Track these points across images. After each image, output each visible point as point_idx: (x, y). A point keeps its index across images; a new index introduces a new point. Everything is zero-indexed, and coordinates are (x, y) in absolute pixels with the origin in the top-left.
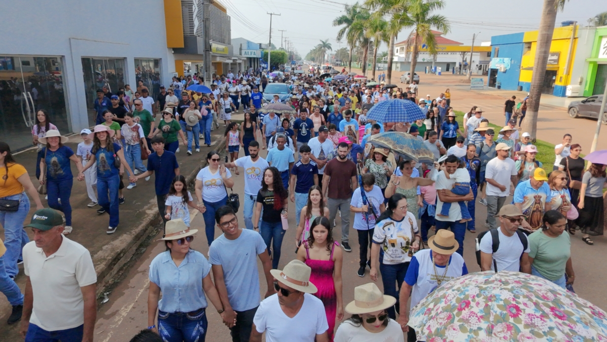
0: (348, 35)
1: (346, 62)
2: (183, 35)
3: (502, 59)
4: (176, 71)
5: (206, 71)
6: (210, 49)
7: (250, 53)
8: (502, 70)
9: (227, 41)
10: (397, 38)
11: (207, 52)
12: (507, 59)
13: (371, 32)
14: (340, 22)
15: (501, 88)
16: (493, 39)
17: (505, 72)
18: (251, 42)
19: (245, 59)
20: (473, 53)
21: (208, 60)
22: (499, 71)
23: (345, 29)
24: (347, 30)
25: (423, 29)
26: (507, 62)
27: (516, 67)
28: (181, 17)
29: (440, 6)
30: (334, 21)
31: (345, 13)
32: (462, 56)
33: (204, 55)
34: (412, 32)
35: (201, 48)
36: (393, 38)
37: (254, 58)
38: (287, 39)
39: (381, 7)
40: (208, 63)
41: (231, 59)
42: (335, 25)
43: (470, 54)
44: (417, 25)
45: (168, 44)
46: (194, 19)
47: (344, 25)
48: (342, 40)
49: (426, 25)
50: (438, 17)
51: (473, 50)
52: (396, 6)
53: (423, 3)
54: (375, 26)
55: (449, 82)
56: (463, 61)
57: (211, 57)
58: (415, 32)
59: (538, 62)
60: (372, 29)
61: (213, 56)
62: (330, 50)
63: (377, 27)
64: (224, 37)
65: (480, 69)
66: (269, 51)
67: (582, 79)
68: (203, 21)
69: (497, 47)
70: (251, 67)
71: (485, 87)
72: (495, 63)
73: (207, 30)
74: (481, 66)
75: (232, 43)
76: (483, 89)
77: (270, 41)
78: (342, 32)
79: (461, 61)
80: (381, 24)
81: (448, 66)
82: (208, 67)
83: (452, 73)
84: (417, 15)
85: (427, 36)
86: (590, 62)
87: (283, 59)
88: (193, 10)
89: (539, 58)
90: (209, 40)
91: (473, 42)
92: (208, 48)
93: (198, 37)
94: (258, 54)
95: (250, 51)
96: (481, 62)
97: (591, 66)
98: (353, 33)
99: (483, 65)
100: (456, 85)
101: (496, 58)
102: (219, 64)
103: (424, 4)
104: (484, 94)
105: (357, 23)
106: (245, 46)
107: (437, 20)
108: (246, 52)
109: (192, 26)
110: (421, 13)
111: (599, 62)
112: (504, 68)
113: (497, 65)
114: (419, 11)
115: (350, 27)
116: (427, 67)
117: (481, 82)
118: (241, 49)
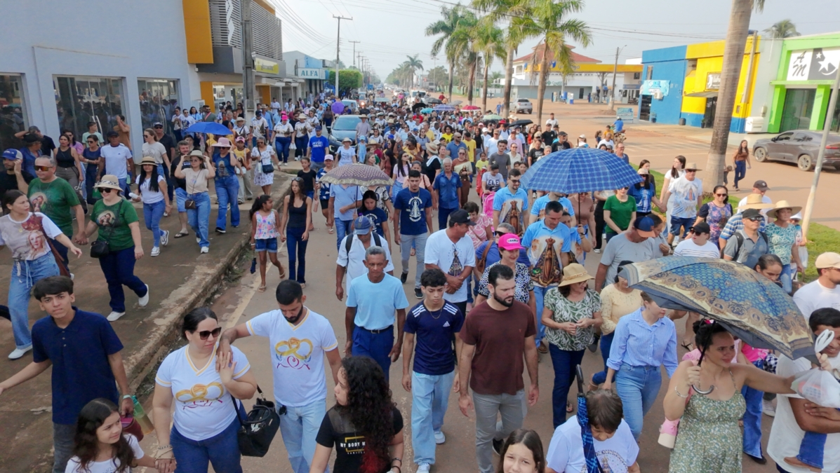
0: (448, 47)
1: (443, 86)
2: (211, 44)
3: (657, 81)
4: (202, 99)
5: (248, 98)
6: (252, 66)
7: (309, 73)
8: (658, 97)
9: (276, 55)
10: (516, 52)
11: (248, 70)
12: (665, 81)
13: (480, 44)
14: (435, 30)
15: (657, 122)
16: (646, 54)
17: (661, 100)
18: (311, 58)
19: (303, 81)
20: (617, 75)
21: (249, 81)
22: (653, 98)
23: (442, 40)
24: (446, 41)
25: (555, 38)
26: (665, 86)
27: (677, 93)
28: (209, 18)
29: (577, 7)
30: (428, 29)
31: (442, 18)
32: (601, 78)
33: (244, 74)
34: (540, 43)
35: (238, 65)
36: (512, 53)
37: (315, 80)
38: (361, 55)
39: (495, 9)
40: (249, 85)
41: (282, 81)
42: (428, 34)
43: (613, 75)
44: (547, 34)
45: (188, 59)
46: (227, 21)
47: (441, 34)
48: (437, 56)
49: (559, 33)
50: (575, 22)
51: (617, 69)
52: (516, 8)
53: (555, 3)
54: (485, 35)
55: (585, 114)
56: (603, 85)
57: (254, 77)
58: (543, 42)
60: (481, 40)
61: (256, 76)
62: (421, 69)
63: (488, 37)
64: (273, 50)
65: (625, 96)
66: (337, 70)
67: (766, 109)
68: (242, 24)
69: (650, 66)
70: (311, 92)
71: (635, 121)
72: (647, 88)
73: (247, 38)
74: (626, 91)
75: (284, 58)
76: (633, 123)
77: (338, 56)
78: (439, 44)
79: (600, 85)
80: (494, 33)
81: (582, 92)
82: (249, 91)
83: (587, 101)
84: (547, 19)
85: (561, 49)
86: (777, 86)
87: (357, 81)
88: (227, 9)
90: (251, 52)
91: (617, 59)
92: (250, 64)
93: (233, 48)
94: (321, 75)
95: (309, 70)
96: (625, 86)
97: (778, 90)
98: (455, 45)
99: (628, 90)
100: (596, 118)
101: (649, 81)
102: (266, 87)
103: (556, 5)
104: (635, 130)
105: (461, 32)
106: (302, 63)
107: (574, 28)
108: (303, 71)
109: (225, 32)
110: (552, 17)
111: (788, 85)
112: (660, 95)
113: (651, 90)
114: (549, 14)
115: (449, 37)
116: (555, 93)
117: (630, 114)
118: (296, 67)
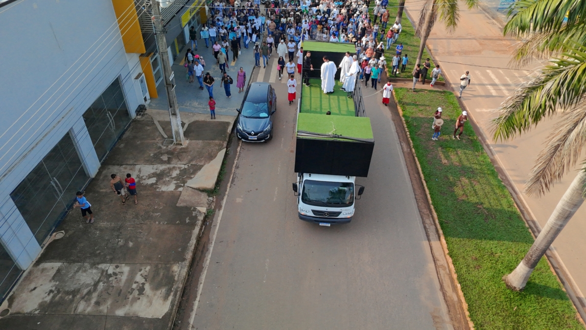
5: (171, 107)
21: (171, 95)
59: (549, 231)
73: (165, 65)
82: (171, 102)
89: (551, 228)
